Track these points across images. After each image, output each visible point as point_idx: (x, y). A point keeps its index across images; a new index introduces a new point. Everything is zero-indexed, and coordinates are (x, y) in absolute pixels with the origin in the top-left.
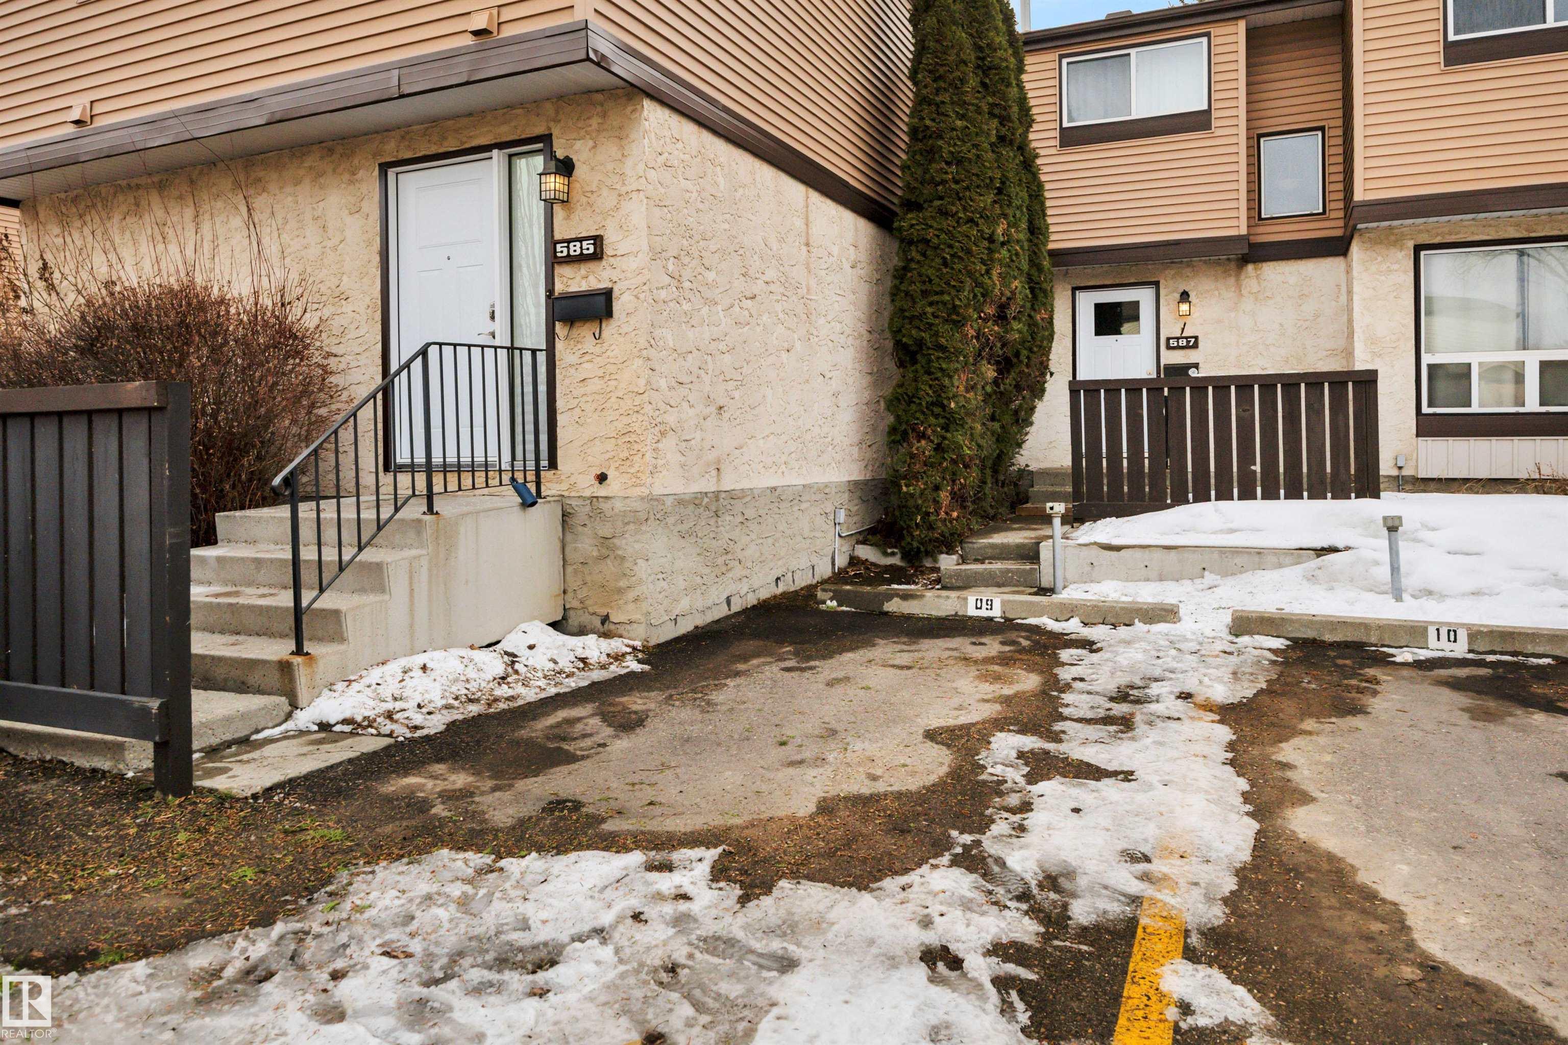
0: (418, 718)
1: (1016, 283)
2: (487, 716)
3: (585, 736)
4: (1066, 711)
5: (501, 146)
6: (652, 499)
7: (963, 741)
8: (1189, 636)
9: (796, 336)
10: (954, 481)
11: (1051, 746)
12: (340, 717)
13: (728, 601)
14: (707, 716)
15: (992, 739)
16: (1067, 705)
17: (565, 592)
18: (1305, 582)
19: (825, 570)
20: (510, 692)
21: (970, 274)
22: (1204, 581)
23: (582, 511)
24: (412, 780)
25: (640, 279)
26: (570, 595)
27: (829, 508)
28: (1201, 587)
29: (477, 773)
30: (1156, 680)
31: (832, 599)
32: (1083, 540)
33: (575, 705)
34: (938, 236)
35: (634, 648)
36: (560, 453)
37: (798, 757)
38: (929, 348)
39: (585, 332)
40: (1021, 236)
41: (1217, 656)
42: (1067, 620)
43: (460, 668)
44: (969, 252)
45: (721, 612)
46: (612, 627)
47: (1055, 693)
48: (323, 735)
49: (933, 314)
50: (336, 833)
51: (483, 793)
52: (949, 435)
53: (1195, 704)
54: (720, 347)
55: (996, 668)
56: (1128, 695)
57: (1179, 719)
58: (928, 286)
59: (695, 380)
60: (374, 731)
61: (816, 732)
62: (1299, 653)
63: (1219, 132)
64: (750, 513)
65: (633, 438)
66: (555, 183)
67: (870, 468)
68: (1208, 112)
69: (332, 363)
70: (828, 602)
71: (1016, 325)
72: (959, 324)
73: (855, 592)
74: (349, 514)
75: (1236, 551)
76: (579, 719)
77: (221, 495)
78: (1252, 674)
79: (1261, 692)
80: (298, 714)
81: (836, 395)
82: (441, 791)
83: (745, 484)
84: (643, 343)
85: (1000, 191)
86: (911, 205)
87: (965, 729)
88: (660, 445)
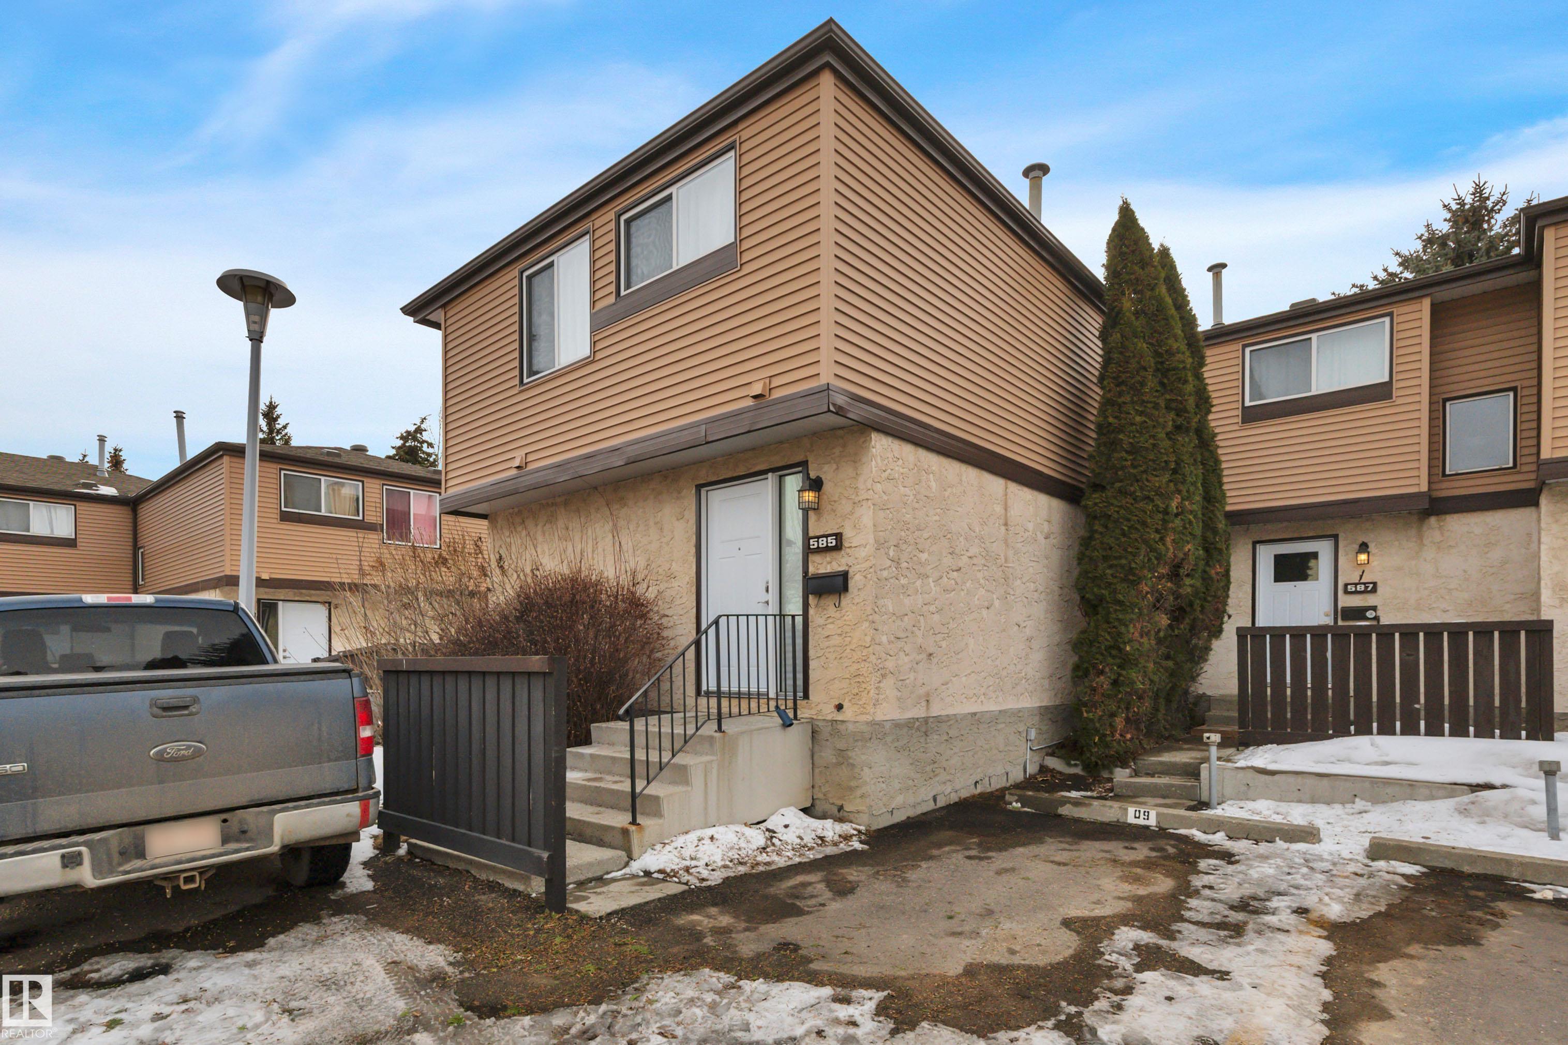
0: (705, 873)
1: (1189, 546)
2: (750, 875)
3: (812, 897)
4: (1187, 914)
5: (773, 470)
6: (873, 723)
7: (1092, 930)
8: (1326, 856)
9: (995, 596)
10: (1127, 709)
11: (1164, 943)
12: (657, 868)
13: (935, 799)
14: (900, 890)
15: (1116, 931)
16: (1190, 909)
17: (813, 787)
18: (1456, 814)
19: (1017, 775)
20: (768, 859)
21: (1146, 542)
22: (1354, 806)
23: (825, 731)
24: (695, 917)
25: (868, 564)
26: (817, 789)
27: (1022, 728)
28: (1352, 811)
29: (736, 917)
30: (1280, 894)
31: (1017, 801)
32: (1241, 763)
33: (809, 872)
34: (1118, 512)
35: (860, 831)
36: (811, 688)
37: (959, 930)
38: (1108, 602)
39: (829, 602)
40: (1195, 507)
41: (1347, 877)
42: (1214, 833)
43: (735, 840)
44: (1144, 524)
45: (930, 806)
46: (845, 814)
47: (1183, 898)
48: (645, 879)
49: (1112, 575)
50: (644, 949)
51: (738, 932)
52: (1124, 673)
53: (1308, 919)
54: (931, 609)
55: (1139, 870)
56: (1248, 905)
57: (1288, 931)
58: (1109, 553)
59: (909, 635)
60: (676, 880)
61: (978, 911)
62: (1432, 881)
63: (1399, 401)
64: (953, 733)
65: (861, 679)
66: (809, 496)
67: (1060, 695)
68: (1389, 384)
69: (664, 621)
70: (1014, 804)
71: (1188, 581)
72: (1135, 583)
73: (1036, 798)
74: (666, 729)
75: (1387, 782)
76: (810, 884)
77: (595, 712)
78: (1374, 897)
79: (1379, 914)
80: (633, 863)
81: (1029, 639)
82: (714, 927)
83: (950, 711)
84: (869, 611)
85: (1175, 471)
86: (1098, 487)
87: (1097, 920)
88: (881, 685)
